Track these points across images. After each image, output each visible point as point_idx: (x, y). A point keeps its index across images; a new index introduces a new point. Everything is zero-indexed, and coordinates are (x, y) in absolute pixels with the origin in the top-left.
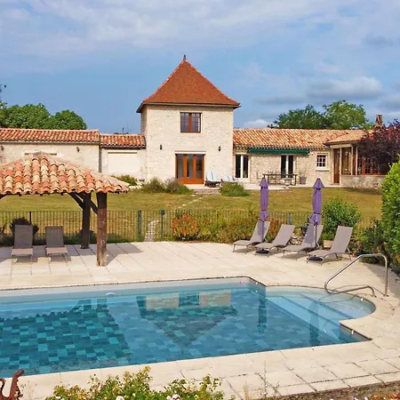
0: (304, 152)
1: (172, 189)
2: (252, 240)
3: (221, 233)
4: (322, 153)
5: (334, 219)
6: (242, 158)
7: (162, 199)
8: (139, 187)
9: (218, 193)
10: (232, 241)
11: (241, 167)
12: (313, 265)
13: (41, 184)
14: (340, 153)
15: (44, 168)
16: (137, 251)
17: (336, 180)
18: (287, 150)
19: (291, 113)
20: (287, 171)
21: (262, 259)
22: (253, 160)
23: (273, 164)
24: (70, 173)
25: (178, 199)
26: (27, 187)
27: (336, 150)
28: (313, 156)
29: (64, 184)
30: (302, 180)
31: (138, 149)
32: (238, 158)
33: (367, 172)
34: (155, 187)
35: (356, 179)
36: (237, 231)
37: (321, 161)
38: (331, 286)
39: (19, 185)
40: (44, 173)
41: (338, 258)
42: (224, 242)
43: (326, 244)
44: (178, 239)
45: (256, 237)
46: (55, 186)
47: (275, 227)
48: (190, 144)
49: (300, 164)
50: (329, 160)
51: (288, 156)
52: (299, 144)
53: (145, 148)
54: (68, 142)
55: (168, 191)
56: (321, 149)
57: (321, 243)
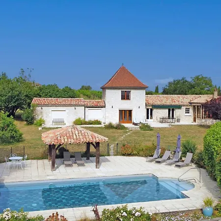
0: (179, 107)
1: (119, 127)
2: (154, 157)
3: (141, 153)
4: (188, 107)
5: (186, 148)
6: (150, 110)
7: (114, 133)
8: (103, 125)
9: (139, 129)
10: (146, 156)
11: (149, 114)
12: (177, 169)
13: (77, 139)
14: (196, 108)
15: (77, 132)
16: (108, 161)
17: (195, 121)
18: (171, 106)
19: (174, 81)
20: (171, 116)
21: (158, 165)
22: (155, 111)
23: (164, 113)
24: (86, 134)
25: (121, 133)
26: (72, 141)
27: (194, 106)
28: (184, 109)
29: (85, 139)
30: (178, 120)
31: (102, 107)
32: (148, 110)
33: (209, 117)
34: (110, 126)
35: (203, 120)
36: (148, 152)
37: (187, 111)
38: (181, 178)
39: (69, 140)
40: (77, 134)
41: (187, 165)
42: (142, 156)
43: (183, 159)
44: (124, 155)
45: (155, 156)
46: (82, 140)
47: (163, 151)
48: (126, 105)
49: (177, 113)
50: (191, 111)
51: (172, 109)
52: (177, 103)
53: (105, 107)
54: (70, 105)
55: (116, 128)
56: (187, 106)
57: (181, 158)
